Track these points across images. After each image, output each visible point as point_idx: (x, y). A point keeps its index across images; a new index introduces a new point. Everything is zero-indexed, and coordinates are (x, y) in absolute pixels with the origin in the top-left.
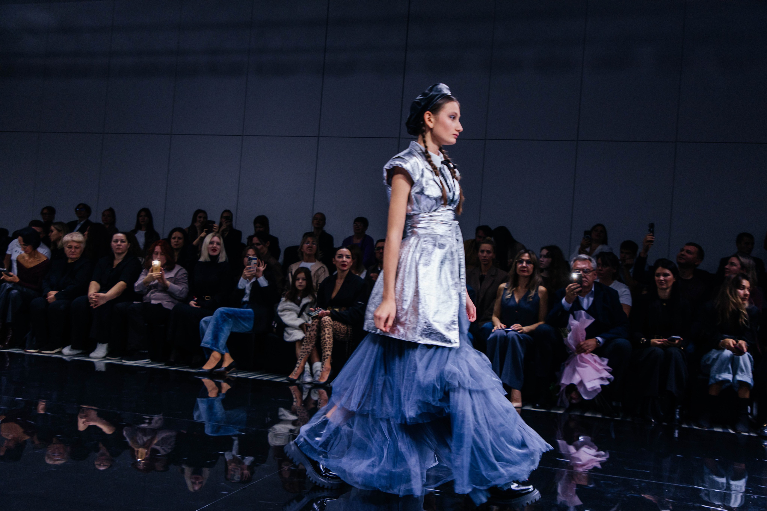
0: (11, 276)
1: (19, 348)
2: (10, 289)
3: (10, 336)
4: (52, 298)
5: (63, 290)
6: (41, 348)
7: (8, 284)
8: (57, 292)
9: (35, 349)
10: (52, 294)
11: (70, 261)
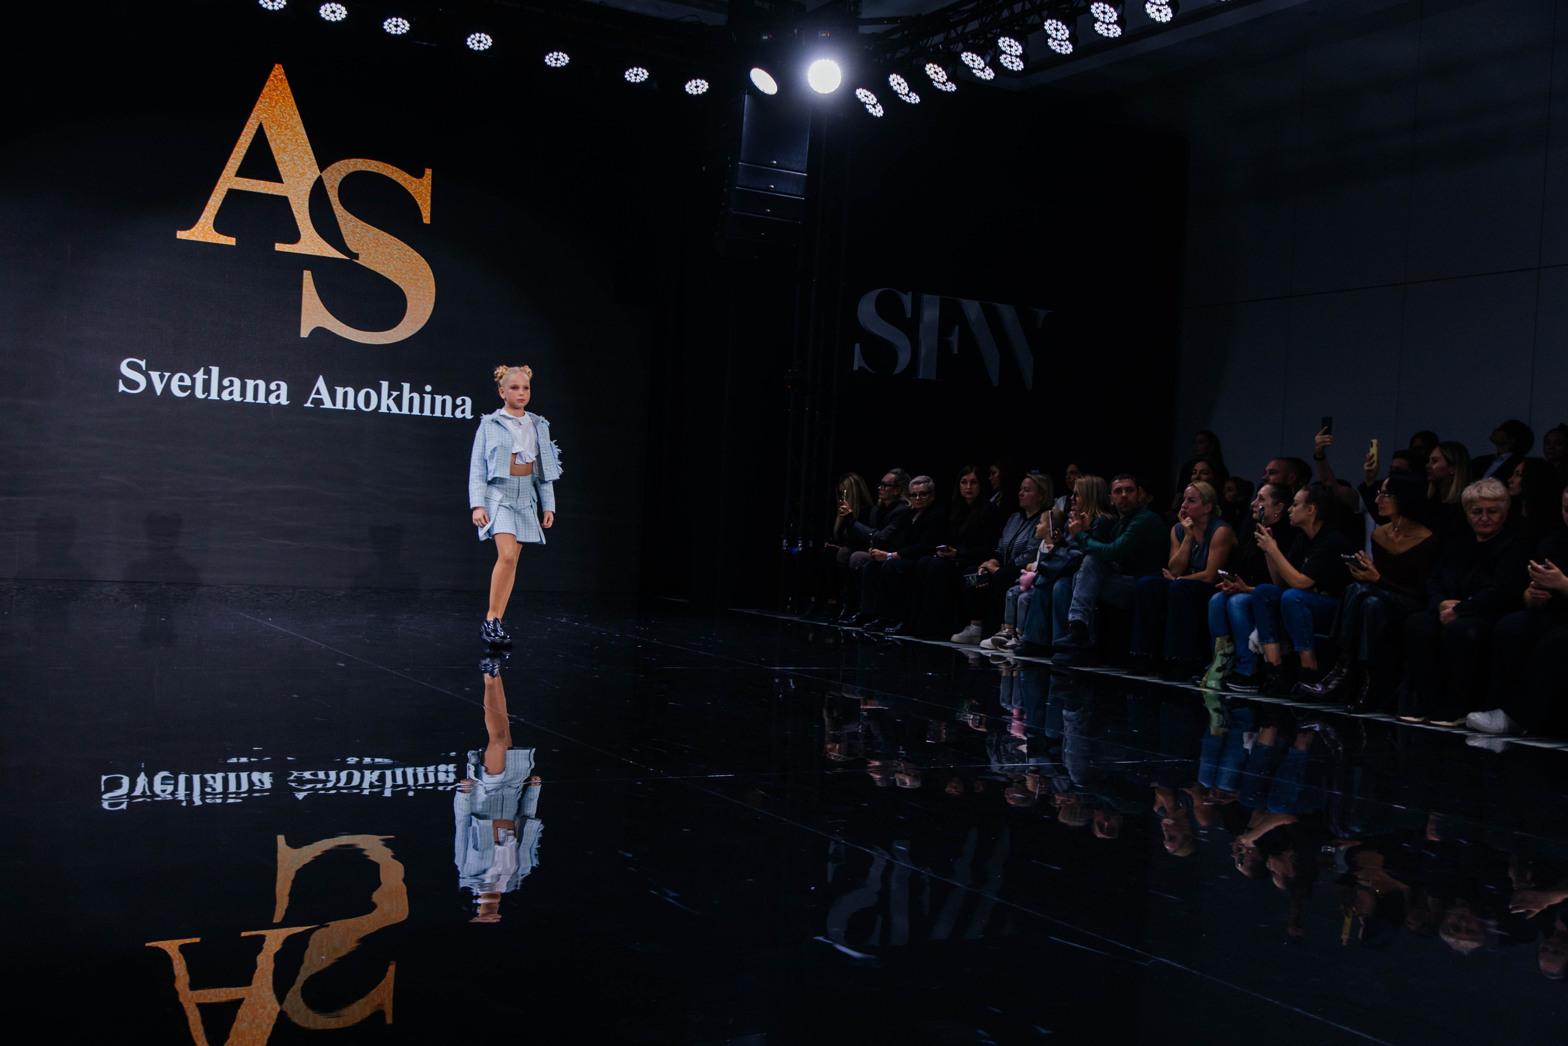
0: (1365, 569)
1: (1386, 713)
2: (1364, 595)
3: (1367, 688)
4: (1449, 615)
5: (1470, 598)
6: (1430, 714)
7: (1359, 586)
8: (1459, 602)
9: (1415, 717)
10: (1449, 605)
11: (1480, 539)
